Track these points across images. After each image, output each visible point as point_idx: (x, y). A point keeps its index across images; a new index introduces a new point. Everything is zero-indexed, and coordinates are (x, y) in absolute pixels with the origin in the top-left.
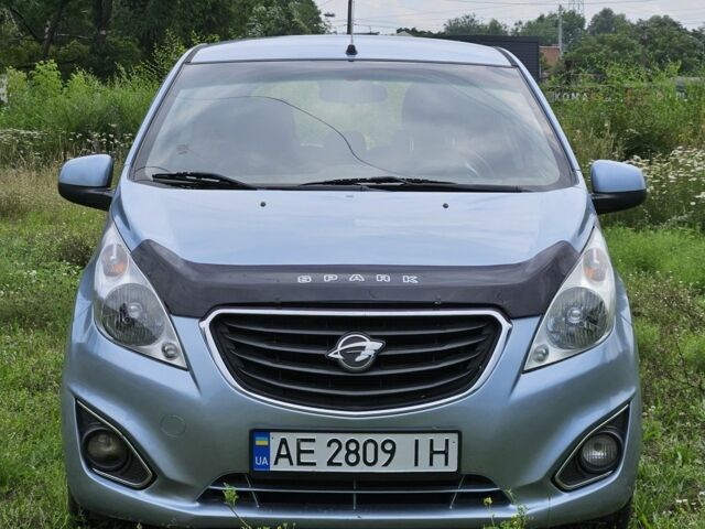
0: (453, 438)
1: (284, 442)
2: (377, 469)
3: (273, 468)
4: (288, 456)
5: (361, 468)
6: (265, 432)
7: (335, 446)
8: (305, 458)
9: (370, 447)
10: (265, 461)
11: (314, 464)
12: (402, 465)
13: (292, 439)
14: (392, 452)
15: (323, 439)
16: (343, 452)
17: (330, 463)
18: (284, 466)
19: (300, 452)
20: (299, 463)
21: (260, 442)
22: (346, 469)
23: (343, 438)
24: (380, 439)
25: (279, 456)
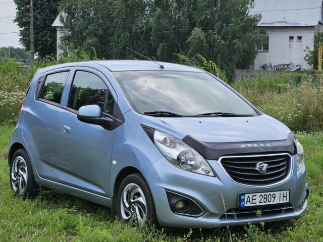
0: (288, 192)
1: (249, 197)
2: (271, 203)
3: (246, 205)
4: (249, 201)
5: (267, 203)
6: (244, 194)
7: (261, 197)
8: (254, 201)
9: (270, 196)
10: (243, 204)
11: (256, 203)
12: (277, 201)
13: (251, 195)
14: (274, 198)
15: (258, 195)
16: (263, 198)
17: (260, 202)
18: (248, 205)
19: (253, 199)
20: (252, 203)
21: (242, 198)
22: (264, 204)
23: (263, 194)
24: (272, 193)
25: (247, 201)
